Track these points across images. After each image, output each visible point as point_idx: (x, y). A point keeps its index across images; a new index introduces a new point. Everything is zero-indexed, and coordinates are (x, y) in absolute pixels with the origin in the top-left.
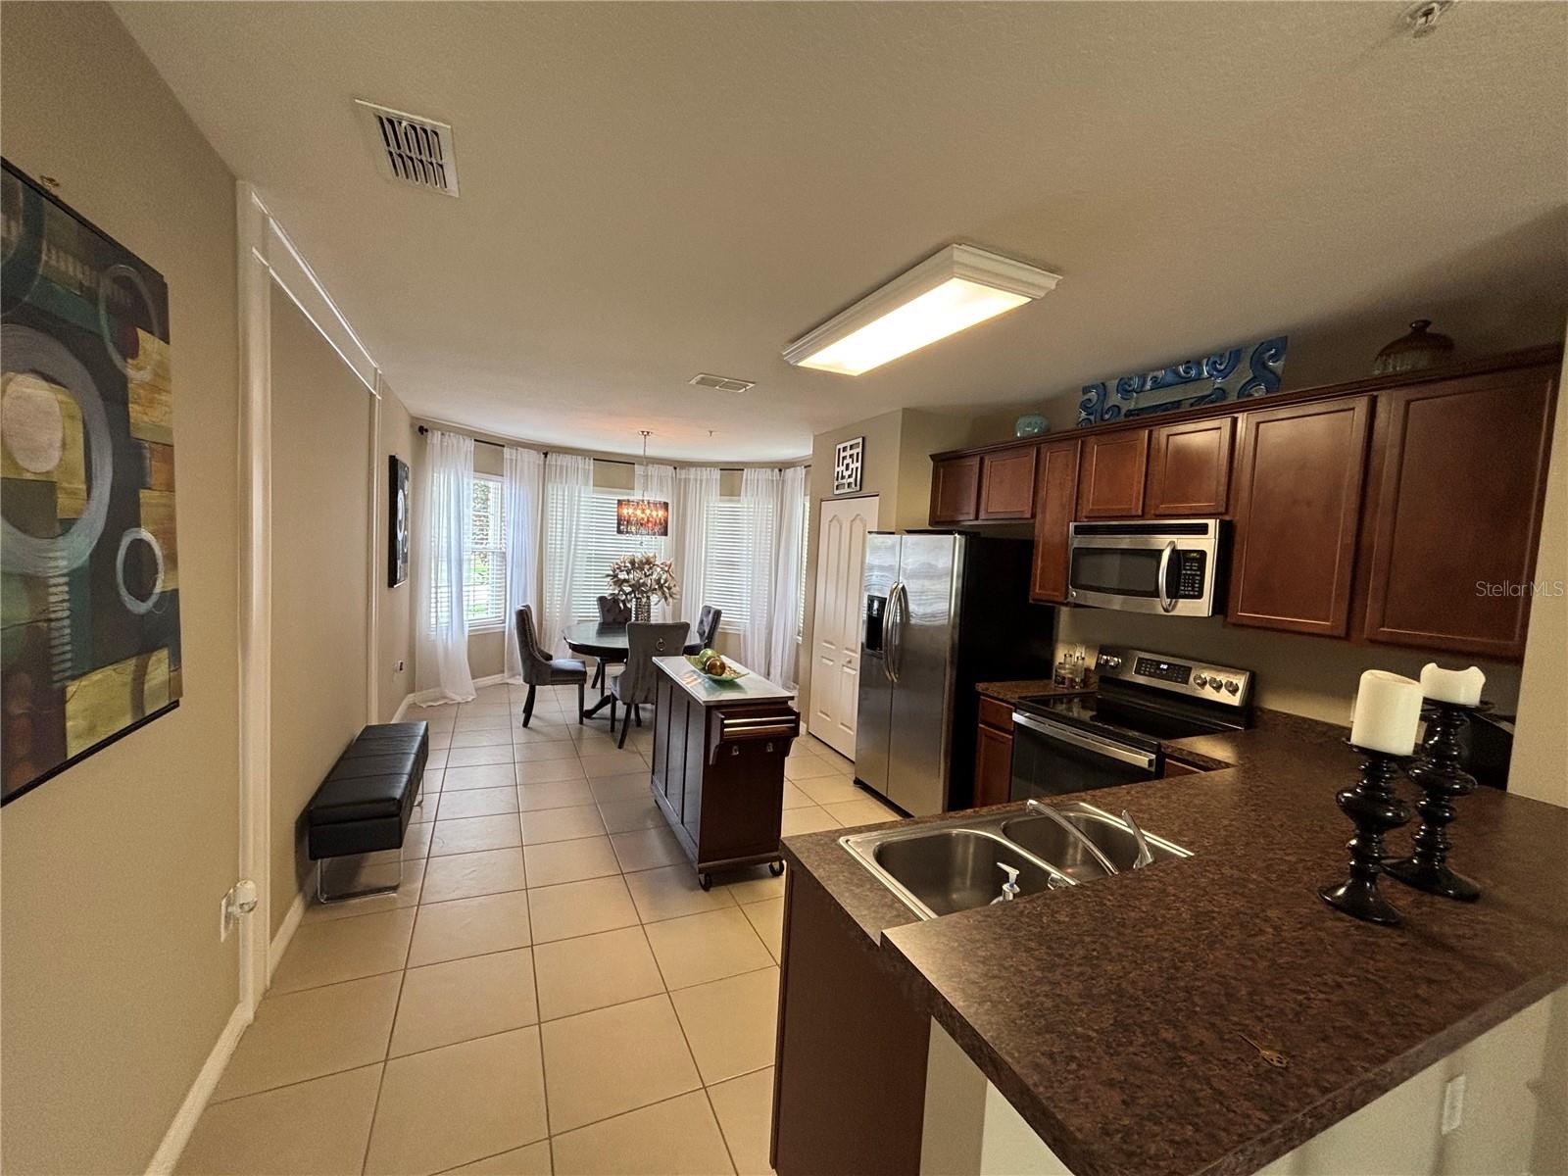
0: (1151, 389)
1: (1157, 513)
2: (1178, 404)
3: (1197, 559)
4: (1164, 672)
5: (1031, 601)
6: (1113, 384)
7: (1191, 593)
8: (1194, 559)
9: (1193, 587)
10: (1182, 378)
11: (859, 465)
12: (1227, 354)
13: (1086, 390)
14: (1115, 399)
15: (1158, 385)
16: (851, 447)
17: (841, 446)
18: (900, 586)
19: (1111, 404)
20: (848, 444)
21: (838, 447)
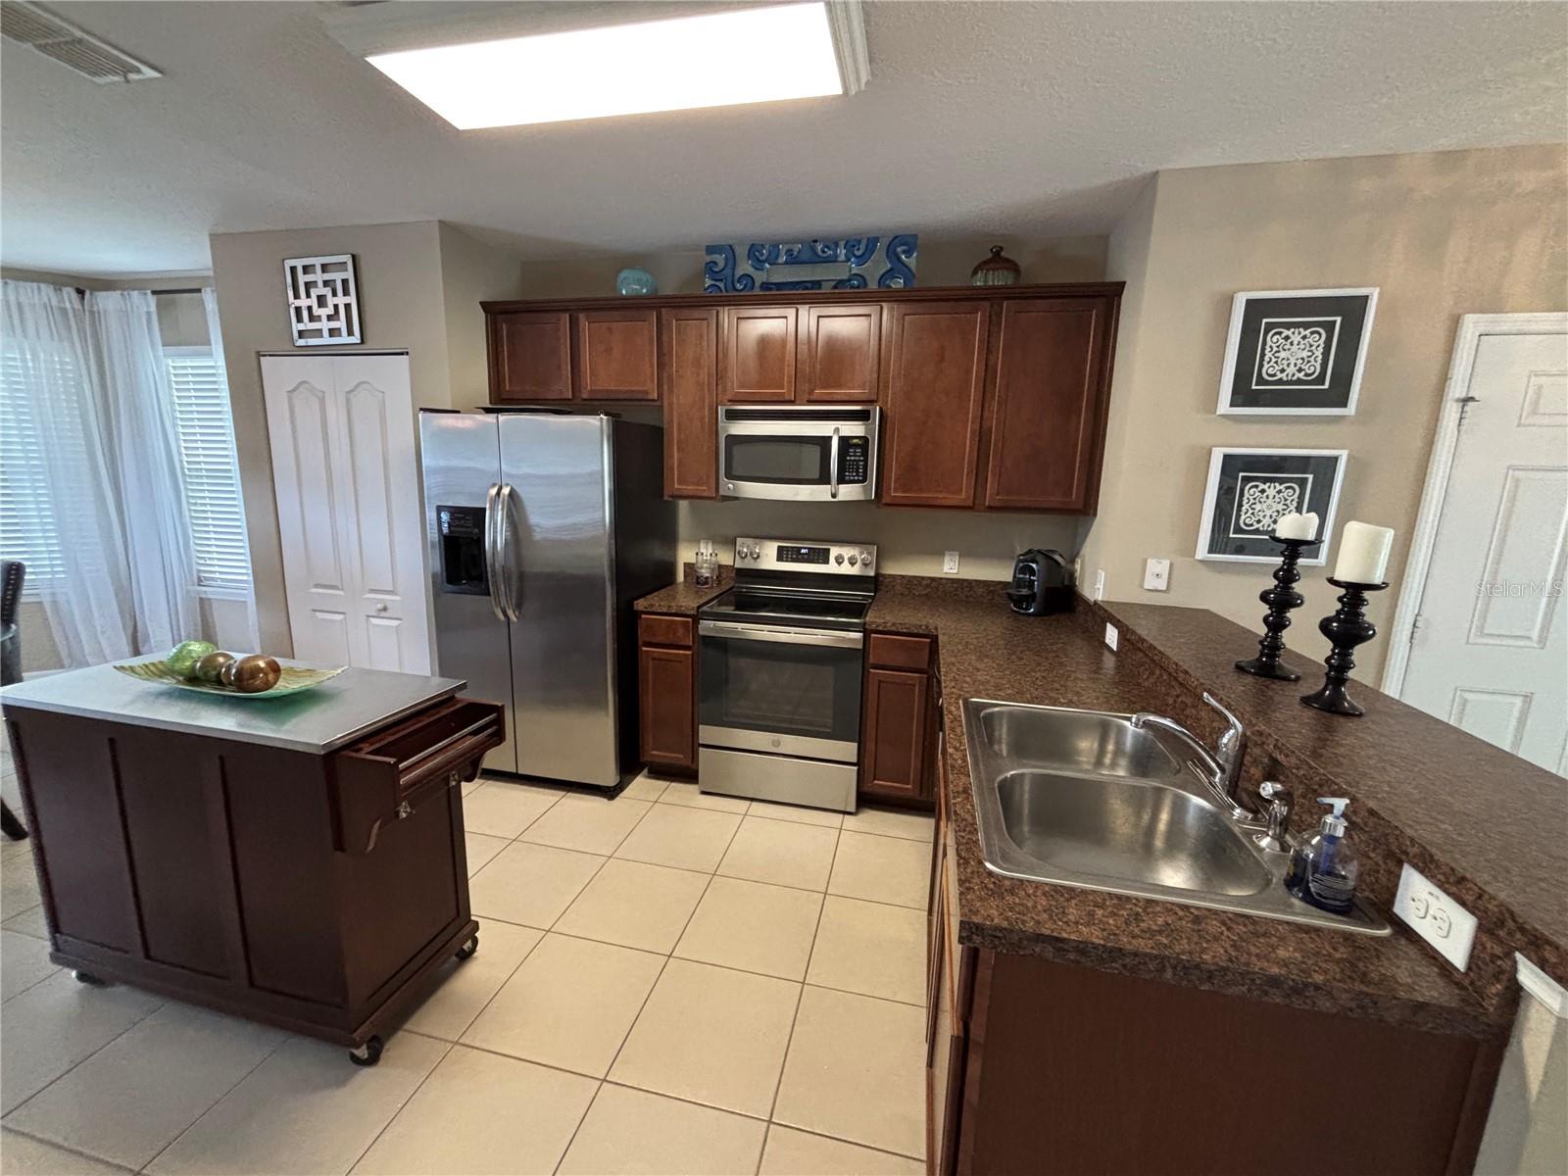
0: (786, 263)
1: (813, 398)
2: (817, 284)
3: (859, 445)
4: (806, 556)
5: (666, 498)
6: (742, 252)
7: (856, 478)
8: (856, 446)
9: (857, 472)
10: (819, 256)
11: (352, 299)
12: (864, 242)
13: (711, 250)
14: (745, 267)
15: (793, 260)
16: (325, 268)
17: (299, 263)
18: (506, 491)
19: (742, 273)
20: (318, 261)
21: (289, 263)
